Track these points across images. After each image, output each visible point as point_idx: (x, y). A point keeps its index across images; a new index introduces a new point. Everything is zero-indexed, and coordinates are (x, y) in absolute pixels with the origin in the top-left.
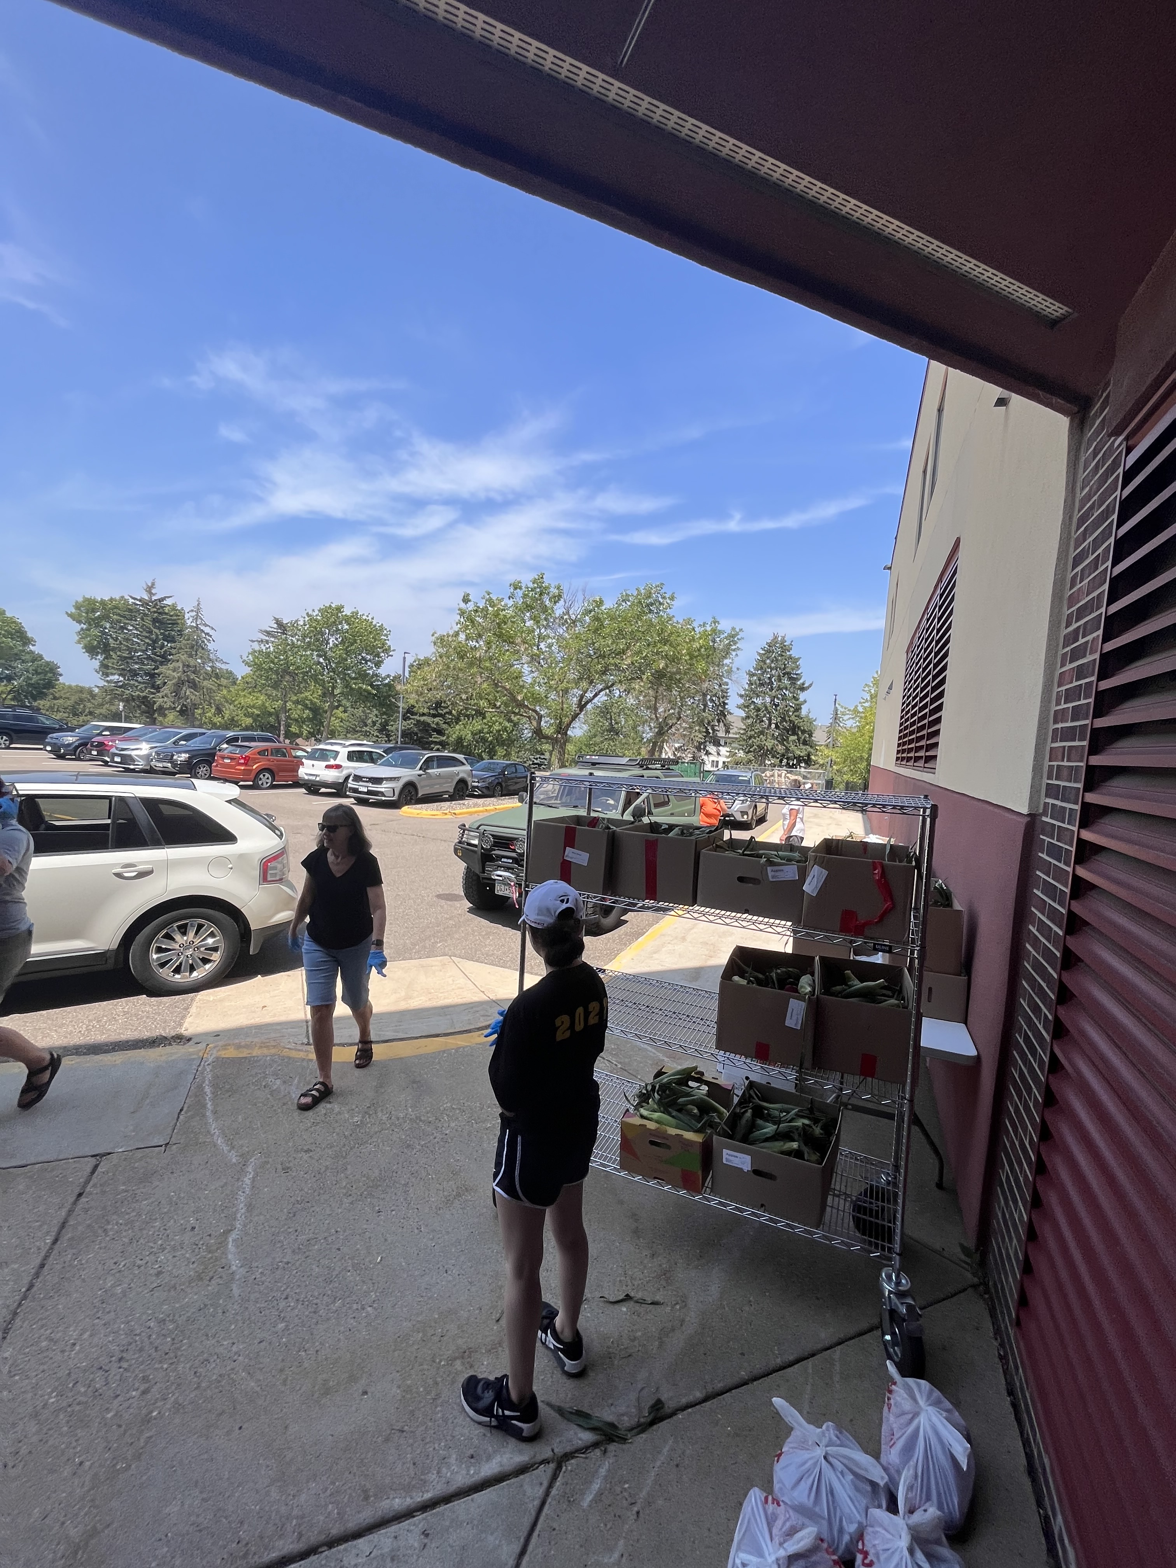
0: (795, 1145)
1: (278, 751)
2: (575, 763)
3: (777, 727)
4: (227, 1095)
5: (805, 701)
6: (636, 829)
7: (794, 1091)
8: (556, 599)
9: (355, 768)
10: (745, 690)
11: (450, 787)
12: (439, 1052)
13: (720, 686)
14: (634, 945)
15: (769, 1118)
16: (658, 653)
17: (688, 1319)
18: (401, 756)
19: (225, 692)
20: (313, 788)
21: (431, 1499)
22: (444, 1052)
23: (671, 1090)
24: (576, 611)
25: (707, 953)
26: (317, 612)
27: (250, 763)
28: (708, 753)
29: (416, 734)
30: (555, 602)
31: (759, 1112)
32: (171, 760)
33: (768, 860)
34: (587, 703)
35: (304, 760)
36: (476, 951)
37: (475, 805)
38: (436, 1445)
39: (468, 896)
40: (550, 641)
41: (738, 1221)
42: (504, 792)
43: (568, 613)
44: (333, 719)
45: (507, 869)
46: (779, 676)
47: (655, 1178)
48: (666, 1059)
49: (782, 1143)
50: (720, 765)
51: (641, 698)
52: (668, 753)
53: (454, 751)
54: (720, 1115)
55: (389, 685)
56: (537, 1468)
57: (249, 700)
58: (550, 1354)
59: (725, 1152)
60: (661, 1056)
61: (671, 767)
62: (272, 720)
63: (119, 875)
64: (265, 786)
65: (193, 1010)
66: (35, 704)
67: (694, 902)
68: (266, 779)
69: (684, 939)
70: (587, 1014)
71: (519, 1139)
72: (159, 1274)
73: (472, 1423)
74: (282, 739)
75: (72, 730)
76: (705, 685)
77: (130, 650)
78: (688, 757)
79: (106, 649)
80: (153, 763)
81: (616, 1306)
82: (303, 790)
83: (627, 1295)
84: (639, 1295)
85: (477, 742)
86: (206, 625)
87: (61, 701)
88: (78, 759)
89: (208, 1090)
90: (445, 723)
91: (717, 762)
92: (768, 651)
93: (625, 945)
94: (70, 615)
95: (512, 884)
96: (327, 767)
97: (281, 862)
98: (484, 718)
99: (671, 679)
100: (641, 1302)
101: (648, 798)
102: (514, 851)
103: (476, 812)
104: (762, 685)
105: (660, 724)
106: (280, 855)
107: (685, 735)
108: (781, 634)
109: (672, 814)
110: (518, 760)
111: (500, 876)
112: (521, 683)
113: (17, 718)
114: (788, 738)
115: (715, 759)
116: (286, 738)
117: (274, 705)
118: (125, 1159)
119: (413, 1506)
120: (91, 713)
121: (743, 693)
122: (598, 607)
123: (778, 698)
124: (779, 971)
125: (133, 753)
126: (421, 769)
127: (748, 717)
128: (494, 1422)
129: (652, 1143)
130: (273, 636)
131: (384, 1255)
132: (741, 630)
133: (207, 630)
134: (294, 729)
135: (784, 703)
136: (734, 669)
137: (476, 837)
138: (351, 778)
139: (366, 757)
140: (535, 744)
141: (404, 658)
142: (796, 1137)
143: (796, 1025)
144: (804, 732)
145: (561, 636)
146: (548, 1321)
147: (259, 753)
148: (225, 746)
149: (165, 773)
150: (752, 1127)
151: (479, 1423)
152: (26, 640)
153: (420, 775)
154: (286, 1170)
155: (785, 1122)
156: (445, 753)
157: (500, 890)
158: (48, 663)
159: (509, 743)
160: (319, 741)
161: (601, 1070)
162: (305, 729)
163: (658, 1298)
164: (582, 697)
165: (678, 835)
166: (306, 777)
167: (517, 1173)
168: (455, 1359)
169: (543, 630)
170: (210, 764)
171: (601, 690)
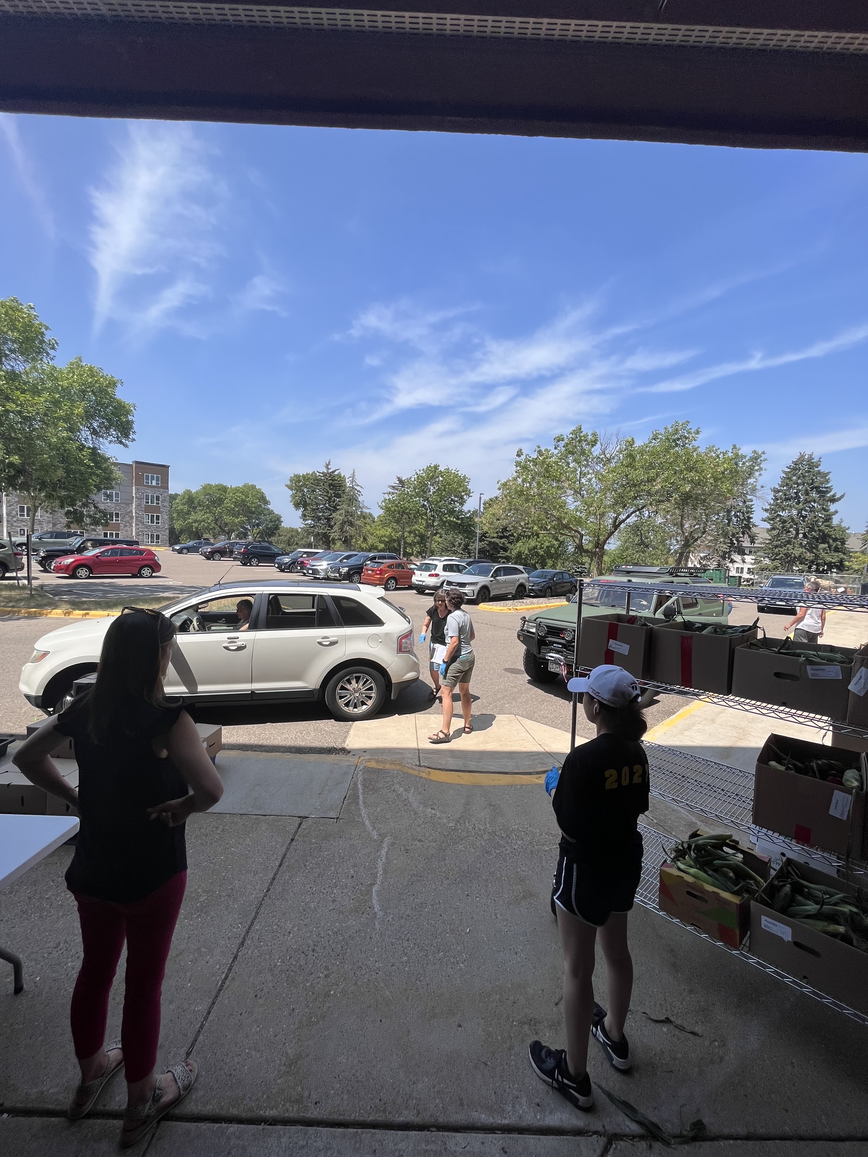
0: (841, 929)
1: (399, 565)
2: (610, 571)
3: (805, 536)
4: (371, 792)
5: (836, 512)
6: (671, 626)
7: (836, 876)
8: (594, 443)
9: (447, 576)
10: (770, 504)
11: (513, 590)
12: (508, 786)
13: (745, 502)
14: (667, 721)
15: (810, 896)
16: (684, 479)
17: (727, 1058)
18: (478, 567)
19: (368, 527)
20: (421, 590)
21: (508, 1125)
22: (512, 786)
23: (706, 851)
24: (612, 450)
25: (735, 735)
26: (422, 472)
27: (383, 573)
28: (732, 561)
29: (488, 551)
30: (593, 446)
31: (798, 889)
32: (339, 572)
33: (807, 659)
34: (620, 523)
35: (415, 571)
36: (534, 713)
37: (532, 603)
38: (511, 1085)
39: (528, 671)
40: (589, 476)
41: (778, 985)
42: (553, 594)
43: (604, 453)
44: (433, 542)
45: (558, 652)
46: (806, 490)
47: (692, 924)
48: (698, 822)
49: (825, 923)
50: (745, 570)
51: (669, 517)
52: (693, 562)
53: (516, 563)
54: (757, 883)
55: (470, 518)
56: (591, 1136)
57: (382, 532)
58: (600, 1045)
59: (763, 918)
60: (694, 820)
61: (699, 575)
62: (395, 545)
63: (320, 643)
64: (392, 588)
65: (352, 732)
66: (270, 540)
67: (729, 692)
68: (392, 584)
69: (713, 721)
70: (632, 774)
71: (575, 866)
72: (334, 901)
73: (538, 1078)
74: (401, 557)
75: (287, 554)
76: (729, 503)
77: (317, 504)
78: (713, 565)
79: (305, 505)
80: (329, 574)
81: (658, 1025)
82: (415, 591)
83: (667, 1018)
84: (679, 1022)
85: (532, 555)
86: (358, 485)
87: (283, 537)
88: (291, 572)
89: (360, 786)
90: (509, 543)
91: (742, 569)
92: (795, 469)
93: (658, 720)
94: (287, 486)
95: (562, 663)
96: (430, 575)
97: (409, 640)
98: (538, 537)
99: (697, 499)
100: (681, 1028)
101: (677, 600)
102: (563, 638)
103: (532, 608)
104: (787, 499)
105: (686, 537)
106: (408, 635)
107: (710, 547)
108: (808, 452)
109: (700, 614)
110: (564, 569)
111: (553, 657)
112: (566, 510)
113: (262, 548)
114: (817, 546)
115: (740, 566)
116: (404, 556)
117: (395, 536)
118: (315, 823)
119: (494, 1125)
120: (297, 544)
121: (768, 507)
122: (631, 445)
123: (806, 511)
124: (820, 762)
125: (319, 568)
126: (492, 576)
127: (773, 529)
128: (555, 1085)
129: (689, 893)
130: (397, 490)
131: (471, 928)
132: (763, 453)
133: (358, 488)
134: (408, 550)
135: (812, 515)
136: (758, 487)
137: (534, 627)
138: (445, 583)
139: (455, 568)
140: (577, 557)
141: (480, 498)
142: (842, 921)
143: (842, 814)
144: (835, 540)
145: (598, 471)
146: (598, 1018)
147: (388, 567)
148: (369, 562)
149: (335, 580)
150: (791, 901)
151: (544, 1081)
152: (266, 502)
153: (491, 581)
154: (407, 851)
155: (829, 904)
156: (510, 565)
157: (553, 668)
158: (277, 515)
159: (556, 556)
160: (424, 558)
161: (642, 822)
162: (416, 549)
163: (696, 1029)
164: (616, 518)
165: (711, 633)
166: (417, 583)
167: (573, 893)
168: (525, 1023)
169: (584, 469)
170: (360, 573)
171: (632, 513)
